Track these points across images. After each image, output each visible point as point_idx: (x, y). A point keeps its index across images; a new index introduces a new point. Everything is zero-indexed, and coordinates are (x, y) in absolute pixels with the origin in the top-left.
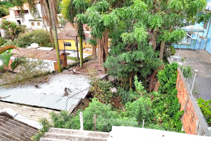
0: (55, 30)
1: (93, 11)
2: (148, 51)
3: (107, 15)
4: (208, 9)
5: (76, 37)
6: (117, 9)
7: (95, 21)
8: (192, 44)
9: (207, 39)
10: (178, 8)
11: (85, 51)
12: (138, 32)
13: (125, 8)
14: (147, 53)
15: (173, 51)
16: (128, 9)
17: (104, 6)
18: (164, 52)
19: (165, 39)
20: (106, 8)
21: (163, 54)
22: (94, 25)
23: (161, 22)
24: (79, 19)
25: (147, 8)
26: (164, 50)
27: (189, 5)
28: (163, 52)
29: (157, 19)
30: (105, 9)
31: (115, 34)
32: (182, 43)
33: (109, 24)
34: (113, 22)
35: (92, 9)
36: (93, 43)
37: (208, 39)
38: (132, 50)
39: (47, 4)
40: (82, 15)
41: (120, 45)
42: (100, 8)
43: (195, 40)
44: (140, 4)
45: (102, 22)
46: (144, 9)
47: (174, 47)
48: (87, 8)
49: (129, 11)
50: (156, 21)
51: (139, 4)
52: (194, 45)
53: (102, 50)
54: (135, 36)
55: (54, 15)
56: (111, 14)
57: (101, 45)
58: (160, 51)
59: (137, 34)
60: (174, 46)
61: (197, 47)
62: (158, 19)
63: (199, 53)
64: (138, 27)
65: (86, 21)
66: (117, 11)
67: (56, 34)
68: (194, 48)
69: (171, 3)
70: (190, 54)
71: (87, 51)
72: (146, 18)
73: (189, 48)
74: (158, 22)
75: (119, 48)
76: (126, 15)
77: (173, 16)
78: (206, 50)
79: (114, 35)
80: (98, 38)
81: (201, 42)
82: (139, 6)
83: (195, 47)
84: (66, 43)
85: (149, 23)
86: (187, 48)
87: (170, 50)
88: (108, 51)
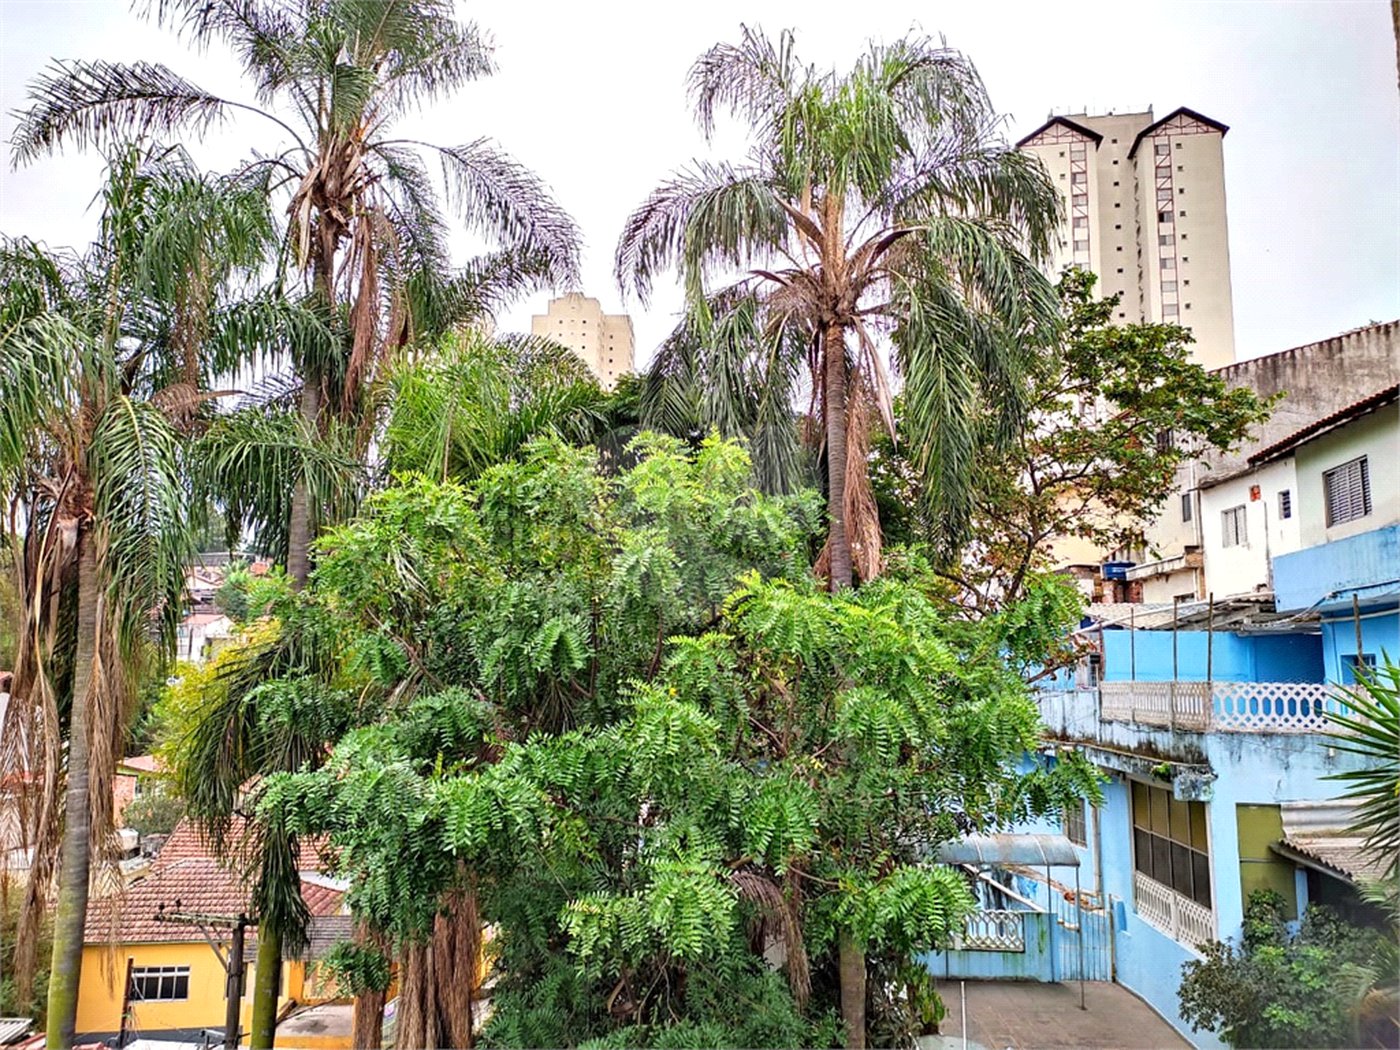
0: (74, 887)
1: (379, 753)
2: (761, 1016)
3: (468, 780)
4: (1064, 729)
5: (236, 924)
6: (538, 742)
7: (386, 822)
8: (1032, 947)
9: (1108, 906)
10: (894, 740)
11: (300, 1029)
12: (675, 890)
13: (586, 735)
14: (756, 1031)
15: (926, 1001)
16: (604, 743)
17: (454, 724)
18: (870, 1013)
19: (855, 927)
20: (470, 731)
21: (863, 1033)
22: (375, 844)
23: (807, 820)
24: (270, 806)
25: (721, 741)
26: (869, 997)
27: (948, 722)
28: (861, 1014)
29: (781, 801)
30: (459, 738)
31: (524, 903)
32: (968, 942)
33: (482, 836)
34: (507, 822)
35: (369, 742)
36: (359, 976)
37: (1112, 907)
38: (646, 1019)
39: (59, 702)
40: (302, 778)
41: (559, 979)
42: (428, 734)
43: (1045, 919)
44: (675, 715)
45: (433, 826)
46: (697, 742)
47: (927, 972)
48: (340, 731)
49: (611, 755)
50: (776, 815)
51: (664, 718)
52: (1046, 953)
53: (430, 1021)
54: (658, 919)
55: (93, 771)
56: (497, 775)
57: (423, 979)
58: (839, 1006)
59: (668, 902)
60: (924, 967)
61: (1066, 960)
62: (790, 803)
63: (1090, 1009)
64: (674, 856)
65: (321, 817)
66: (538, 755)
67: (73, 916)
68: (1053, 972)
69: (852, 711)
70: (1036, 1014)
71: (309, 1034)
72: (715, 797)
73: (1020, 974)
74: (793, 817)
75: (550, 1002)
76: (593, 776)
77: (877, 779)
78: (1124, 984)
79: (521, 907)
80: (397, 938)
81: (1079, 931)
82: (667, 730)
83: (1052, 967)
84: (151, 970)
85: (740, 823)
86: (1010, 973)
87: (903, 995)
88: (477, 1026)
